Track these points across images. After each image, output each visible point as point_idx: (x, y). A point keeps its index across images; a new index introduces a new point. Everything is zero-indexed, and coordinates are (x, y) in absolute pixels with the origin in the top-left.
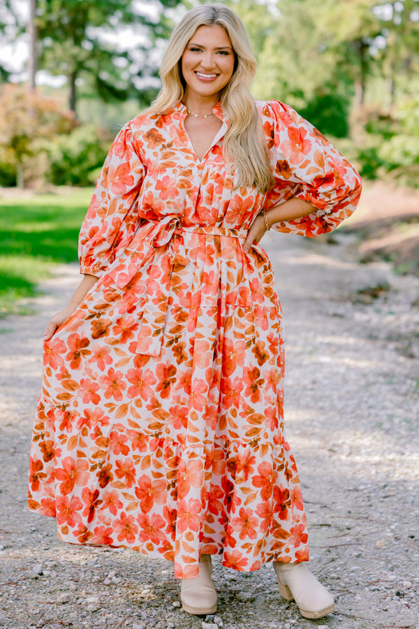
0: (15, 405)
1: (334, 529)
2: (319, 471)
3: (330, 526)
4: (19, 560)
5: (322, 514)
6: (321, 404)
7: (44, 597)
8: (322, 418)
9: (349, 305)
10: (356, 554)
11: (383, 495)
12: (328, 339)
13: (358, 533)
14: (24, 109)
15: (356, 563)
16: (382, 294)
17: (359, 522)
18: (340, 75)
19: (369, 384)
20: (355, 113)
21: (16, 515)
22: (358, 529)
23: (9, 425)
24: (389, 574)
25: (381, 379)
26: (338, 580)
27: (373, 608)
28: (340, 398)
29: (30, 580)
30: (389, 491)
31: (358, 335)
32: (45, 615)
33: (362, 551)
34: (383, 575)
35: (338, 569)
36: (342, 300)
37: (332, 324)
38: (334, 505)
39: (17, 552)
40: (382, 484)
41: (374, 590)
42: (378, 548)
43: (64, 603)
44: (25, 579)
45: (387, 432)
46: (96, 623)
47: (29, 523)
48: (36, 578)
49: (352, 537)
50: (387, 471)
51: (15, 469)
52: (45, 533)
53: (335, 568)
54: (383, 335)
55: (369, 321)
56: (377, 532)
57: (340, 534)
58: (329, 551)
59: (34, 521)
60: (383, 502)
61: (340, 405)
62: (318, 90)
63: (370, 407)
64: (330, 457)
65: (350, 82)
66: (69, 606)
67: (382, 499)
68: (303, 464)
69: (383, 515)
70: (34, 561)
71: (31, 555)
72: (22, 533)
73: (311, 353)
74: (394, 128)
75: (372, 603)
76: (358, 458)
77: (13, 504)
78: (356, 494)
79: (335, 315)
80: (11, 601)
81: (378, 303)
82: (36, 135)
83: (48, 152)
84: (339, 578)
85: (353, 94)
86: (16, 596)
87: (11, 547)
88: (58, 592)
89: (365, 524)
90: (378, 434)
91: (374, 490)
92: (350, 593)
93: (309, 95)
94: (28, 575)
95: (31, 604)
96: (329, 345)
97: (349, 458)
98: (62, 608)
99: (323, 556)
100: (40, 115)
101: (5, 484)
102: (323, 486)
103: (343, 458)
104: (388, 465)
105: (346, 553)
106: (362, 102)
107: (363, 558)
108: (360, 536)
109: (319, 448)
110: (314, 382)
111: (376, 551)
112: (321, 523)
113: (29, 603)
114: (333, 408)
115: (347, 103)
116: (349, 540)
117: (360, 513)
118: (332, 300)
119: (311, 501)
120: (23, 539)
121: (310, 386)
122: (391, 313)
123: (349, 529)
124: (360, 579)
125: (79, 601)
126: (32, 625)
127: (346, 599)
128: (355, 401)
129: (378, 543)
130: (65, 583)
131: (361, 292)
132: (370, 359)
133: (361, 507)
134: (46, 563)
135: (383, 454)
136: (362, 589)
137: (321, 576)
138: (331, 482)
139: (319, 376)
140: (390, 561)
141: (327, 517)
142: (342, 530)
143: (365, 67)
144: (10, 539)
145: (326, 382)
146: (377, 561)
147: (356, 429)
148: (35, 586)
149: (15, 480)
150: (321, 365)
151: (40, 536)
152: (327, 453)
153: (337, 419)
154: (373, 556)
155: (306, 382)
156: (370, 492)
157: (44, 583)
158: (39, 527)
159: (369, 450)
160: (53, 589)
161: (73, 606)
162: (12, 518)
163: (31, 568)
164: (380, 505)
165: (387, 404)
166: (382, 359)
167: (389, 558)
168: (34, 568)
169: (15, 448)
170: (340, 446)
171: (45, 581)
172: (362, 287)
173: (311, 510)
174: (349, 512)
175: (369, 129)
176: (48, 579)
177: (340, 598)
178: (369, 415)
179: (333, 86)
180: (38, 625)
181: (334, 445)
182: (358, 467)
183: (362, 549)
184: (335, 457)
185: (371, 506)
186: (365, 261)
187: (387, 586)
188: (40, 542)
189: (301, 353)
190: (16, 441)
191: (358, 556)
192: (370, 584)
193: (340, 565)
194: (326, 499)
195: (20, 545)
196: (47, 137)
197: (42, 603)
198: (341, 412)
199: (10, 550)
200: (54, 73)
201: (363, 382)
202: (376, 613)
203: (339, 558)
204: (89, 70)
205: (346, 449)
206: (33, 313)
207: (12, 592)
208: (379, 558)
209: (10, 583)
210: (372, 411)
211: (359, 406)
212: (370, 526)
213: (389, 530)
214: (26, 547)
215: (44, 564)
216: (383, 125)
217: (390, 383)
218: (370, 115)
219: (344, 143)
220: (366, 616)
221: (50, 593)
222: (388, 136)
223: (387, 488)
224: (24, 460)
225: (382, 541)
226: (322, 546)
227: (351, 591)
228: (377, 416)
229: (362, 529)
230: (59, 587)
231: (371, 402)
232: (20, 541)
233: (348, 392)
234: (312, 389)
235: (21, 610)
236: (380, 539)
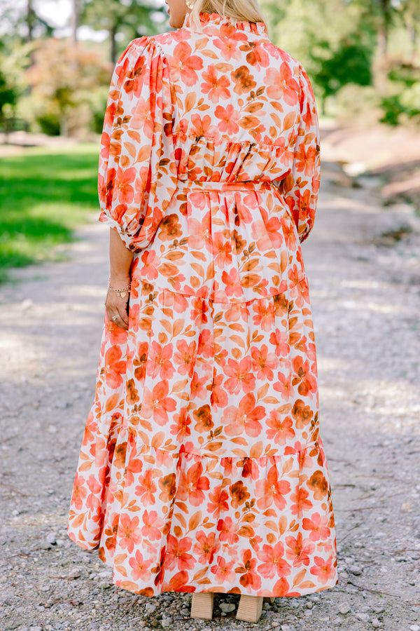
0: (43, 355)
1: (359, 490)
2: (343, 425)
3: (353, 486)
4: (34, 527)
5: (346, 472)
6: (345, 352)
7: (55, 571)
8: (347, 367)
9: (373, 249)
10: (381, 518)
11: (408, 451)
12: (353, 284)
13: (384, 494)
14: (66, 62)
15: (381, 529)
16: (404, 237)
17: (384, 481)
18: (365, 26)
19: (393, 331)
20: (378, 62)
21: (35, 476)
22: (384, 489)
23: (36, 376)
24: (415, 543)
25: (405, 325)
26: (363, 550)
27: (400, 582)
28: (365, 346)
29: (43, 551)
30: (415, 446)
31: (382, 279)
32: (55, 592)
33: (387, 515)
34: (409, 543)
35: (363, 536)
36: (366, 243)
37: (357, 268)
38: (358, 463)
39: (32, 518)
40: (407, 440)
41: (400, 561)
42: (404, 512)
43: (75, 578)
44: (37, 550)
45: (412, 381)
46: (108, 603)
47: (47, 485)
48: (49, 549)
49: (377, 499)
50: (413, 425)
51: (37, 425)
52: (62, 497)
53: (360, 534)
54: (406, 278)
55: (392, 265)
56: (403, 493)
57: (365, 496)
58: (353, 516)
59: (52, 483)
60: (408, 459)
61: (364, 353)
62: (343, 41)
63: (395, 355)
64: (355, 409)
65: (373, 32)
66: (81, 582)
67: (407, 456)
68: (328, 417)
69: (409, 474)
70: (48, 529)
71: (47, 522)
72: (39, 496)
73: (336, 298)
74: (416, 76)
75: (398, 576)
76: (382, 410)
77: (32, 464)
78: (380, 451)
79: (360, 259)
80: (20, 576)
81: (401, 246)
82: (78, 88)
83: (89, 102)
84: (363, 547)
85: (375, 44)
86: (26, 570)
87: (26, 512)
88: (71, 565)
89: (391, 483)
90: (403, 384)
91: (400, 446)
92: (375, 564)
93: (335, 46)
94: (41, 545)
95: (42, 579)
96: (353, 290)
97: (374, 411)
98: (74, 583)
99: (347, 521)
100: (81, 67)
101: (26, 441)
102: (347, 441)
103: (368, 410)
104: (413, 418)
105: (371, 517)
106: (385, 51)
107: (388, 523)
108: (385, 497)
109: (344, 399)
110: (339, 329)
111: (402, 515)
112: (345, 483)
113: (40, 577)
114: (357, 356)
115: (370, 52)
116: (373, 502)
117: (385, 472)
118: (356, 243)
119: (335, 458)
120: (39, 503)
121: (334, 333)
122: (414, 255)
123: (374, 489)
124: (386, 547)
125: (91, 576)
126: (40, 605)
127: (370, 572)
128: (379, 349)
129: (404, 506)
130: (78, 555)
131: (385, 235)
132: (393, 303)
133: (385, 465)
134: (61, 531)
135: (407, 405)
136: (388, 559)
137: (345, 544)
138: (356, 437)
139: (344, 322)
140: (416, 526)
141: (351, 475)
142: (366, 491)
143: (388, 18)
144: (26, 503)
145: (350, 329)
146: (402, 527)
147: (380, 378)
148: (47, 558)
149: (37, 437)
150: (346, 310)
151: (57, 500)
152: (351, 405)
153: (361, 367)
154: (399, 521)
155: (331, 329)
156: (395, 448)
157: (57, 555)
158: (57, 489)
159: (394, 401)
160: (67, 561)
161: (85, 582)
162: (30, 479)
163: (45, 537)
164: (406, 462)
165: (412, 351)
166: (405, 303)
167: (416, 523)
168: (48, 538)
169: (39, 402)
170: (365, 397)
171: (58, 552)
172: (385, 230)
173: (335, 469)
174: (374, 471)
175: (392, 77)
176: (62, 549)
177: (365, 571)
178: (393, 364)
179: (356, 36)
180: (46, 605)
181: (359, 396)
182: (383, 420)
183: (388, 512)
184: (359, 410)
185: (396, 463)
186: (388, 203)
187: (414, 557)
188: (56, 506)
189: (327, 299)
190: (41, 394)
191: (383, 521)
192: (398, 553)
193: (365, 532)
194: (351, 456)
195: (36, 510)
196: (89, 88)
197: (53, 578)
198: (366, 361)
199: (25, 515)
200: (96, 28)
201: (387, 328)
202: (403, 587)
203: (364, 523)
204: (128, 24)
205: (370, 401)
206: (68, 259)
207: (23, 565)
208: (405, 524)
209: (22, 554)
210: (397, 359)
211: (383, 353)
212: (395, 486)
213: (414, 491)
214: (42, 513)
215: (58, 532)
216: (405, 74)
217: (414, 329)
218: (392, 64)
219: (367, 91)
220: (392, 592)
221: (62, 566)
222: (410, 83)
223: (412, 444)
224: (47, 414)
225: (408, 504)
226: (347, 509)
227: (376, 561)
228: (401, 364)
229: (388, 489)
230: (71, 559)
231: (395, 349)
232: (37, 505)
233: (373, 339)
234: (337, 336)
235: (31, 586)
236: (406, 501)
